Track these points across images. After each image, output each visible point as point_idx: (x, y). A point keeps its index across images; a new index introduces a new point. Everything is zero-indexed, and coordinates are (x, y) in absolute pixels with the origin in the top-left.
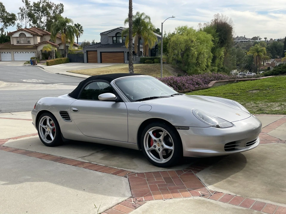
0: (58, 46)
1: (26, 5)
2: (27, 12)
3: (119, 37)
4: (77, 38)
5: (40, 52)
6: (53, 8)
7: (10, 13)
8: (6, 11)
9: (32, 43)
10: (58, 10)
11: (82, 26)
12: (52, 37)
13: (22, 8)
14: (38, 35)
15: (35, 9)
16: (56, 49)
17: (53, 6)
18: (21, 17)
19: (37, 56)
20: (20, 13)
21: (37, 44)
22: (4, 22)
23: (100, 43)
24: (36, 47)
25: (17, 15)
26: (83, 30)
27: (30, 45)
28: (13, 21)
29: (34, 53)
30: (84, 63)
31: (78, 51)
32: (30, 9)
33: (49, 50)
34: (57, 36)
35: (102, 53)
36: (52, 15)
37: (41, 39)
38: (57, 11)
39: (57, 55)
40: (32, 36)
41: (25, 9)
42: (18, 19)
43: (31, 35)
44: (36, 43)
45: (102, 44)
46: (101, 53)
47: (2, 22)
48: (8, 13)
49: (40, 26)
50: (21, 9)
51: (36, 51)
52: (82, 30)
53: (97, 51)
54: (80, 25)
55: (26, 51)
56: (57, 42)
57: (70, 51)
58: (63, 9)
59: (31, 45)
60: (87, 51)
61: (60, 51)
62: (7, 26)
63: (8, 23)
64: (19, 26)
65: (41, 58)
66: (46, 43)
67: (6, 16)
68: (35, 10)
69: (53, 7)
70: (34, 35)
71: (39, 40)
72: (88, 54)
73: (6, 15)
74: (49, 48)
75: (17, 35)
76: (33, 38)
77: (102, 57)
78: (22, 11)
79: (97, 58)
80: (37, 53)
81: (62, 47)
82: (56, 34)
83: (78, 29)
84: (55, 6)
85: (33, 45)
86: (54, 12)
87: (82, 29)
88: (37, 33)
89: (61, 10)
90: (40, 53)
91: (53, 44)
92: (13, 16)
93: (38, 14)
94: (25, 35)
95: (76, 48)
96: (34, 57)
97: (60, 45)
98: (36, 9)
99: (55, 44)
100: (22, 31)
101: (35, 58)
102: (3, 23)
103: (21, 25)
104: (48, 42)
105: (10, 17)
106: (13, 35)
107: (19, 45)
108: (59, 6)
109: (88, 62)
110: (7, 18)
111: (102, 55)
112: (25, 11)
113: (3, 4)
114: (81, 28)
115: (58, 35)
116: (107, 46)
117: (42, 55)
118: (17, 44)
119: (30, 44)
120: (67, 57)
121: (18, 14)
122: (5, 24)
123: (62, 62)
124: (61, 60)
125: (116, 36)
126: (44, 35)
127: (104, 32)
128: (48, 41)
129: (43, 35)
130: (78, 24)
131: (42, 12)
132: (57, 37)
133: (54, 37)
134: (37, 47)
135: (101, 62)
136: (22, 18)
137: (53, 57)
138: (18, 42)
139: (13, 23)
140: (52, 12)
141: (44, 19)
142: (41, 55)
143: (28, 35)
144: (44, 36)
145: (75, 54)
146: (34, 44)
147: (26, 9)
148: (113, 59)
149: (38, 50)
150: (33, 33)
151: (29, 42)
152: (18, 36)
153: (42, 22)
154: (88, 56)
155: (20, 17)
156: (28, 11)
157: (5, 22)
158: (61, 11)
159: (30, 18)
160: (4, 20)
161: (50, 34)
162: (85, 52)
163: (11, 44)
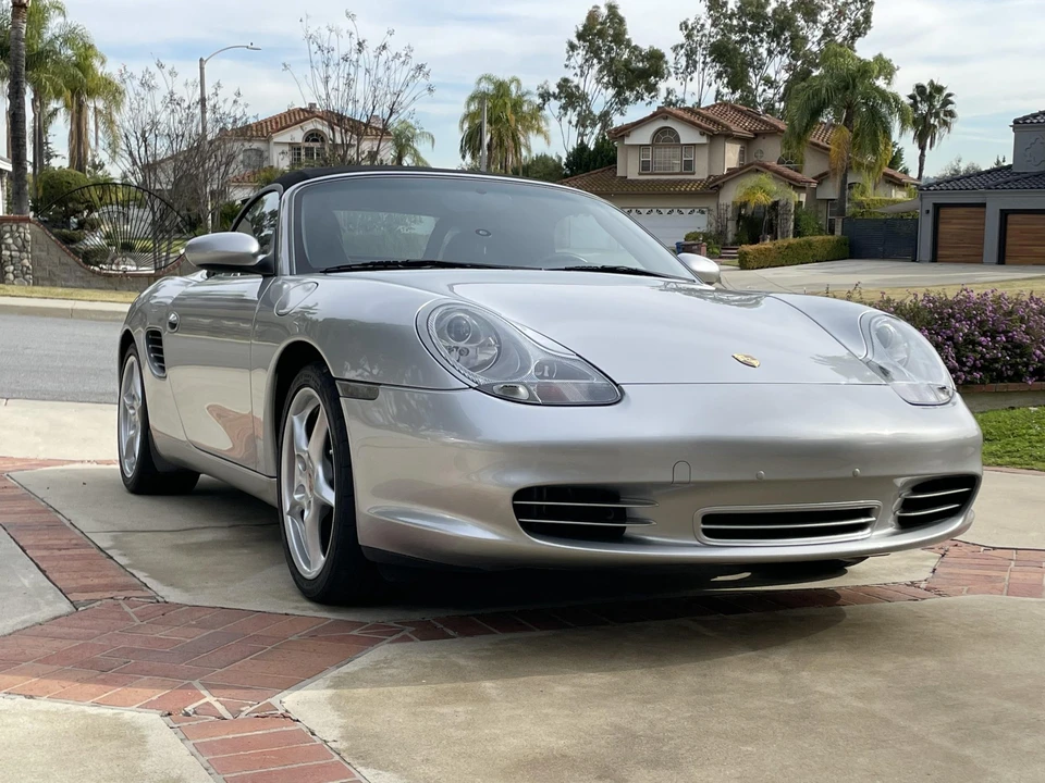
0: (814, 185)
1: (710, 9)
2: (712, 40)
4: (922, 148)
5: (730, 209)
6: (824, 17)
7: (645, 47)
8: (629, 41)
9: (701, 172)
10: (844, 25)
11: (950, 95)
12: (787, 145)
13: (690, 23)
14: (729, 136)
15: (744, 23)
16: (803, 198)
17: (826, 8)
18: (684, 64)
19: (713, 229)
20: (682, 47)
21: (724, 176)
22: (615, 84)
23: (1010, 167)
24: (714, 187)
25: (670, 57)
26: (956, 110)
27: (690, 181)
28: (652, 80)
29: (703, 213)
30: (914, 261)
31: (896, 208)
32: (725, 25)
33: (763, 199)
34: (815, 140)
35: (1011, 218)
36: (813, 47)
37: (742, 152)
38: (839, 28)
39: (802, 224)
40: (704, 140)
41: (703, 25)
42: (672, 70)
43: (702, 134)
44: (717, 172)
45: (1018, 174)
46: (1004, 214)
47: (607, 88)
48: (636, 48)
49: (754, 101)
50: (686, 27)
51: (713, 206)
52: (951, 114)
53: (983, 205)
54: (939, 90)
55: (671, 204)
56: (812, 167)
57: (860, 204)
58: (867, 17)
59: (696, 181)
60: (937, 207)
61: (822, 207)
62: (625, 102)
63: (632, 90)
64: (674, 99)
65: (730, 237)
66: (759, 168)
67: (628, 62)
68: (742, 29)
69: (825, 13)
70: (712, 137)
71: (731, 155)
72: (941, 221)
73: (625, 56)
74: (764, 191)
75: (644, 137)
76: (706, 151)
77: (1009, 233)
78: (689, 36)
79: (980, 241)
80: (715, 213)
81: (830, 191)
82: (808, 128)
83: (931, 106)
84: (835, 7)
85: (701, 181)
86: (827, 33)
87: (949, 107)
88: (728, 128)
89: (857, 23)
90: (730, 215)
91: (787, 177)
92: (656, 57)
93: (754, 43)
94: (677, 138)
95: (899, 195)
96: (704, 229)
97: (821, 178)
98: (749, 23)
99: (799, 176)
100: (666, 118)
101: (700, 233)
102: (611, 92)
103: (681, 97)
104: (767, 168)
105: (641, 65)
106: (628, 136)
107: (648, 181)
108: (853, 7)
109: (935, 259)
110: (629, 70)
111: (1009, 227)
112: (704, 35)
113: (621, 12)
114: (946, 102)
115: (816, 137)
117: (738, 222)
118: (640, 174)
119: (694, 174)
120: (838, 232)
121: (675, 49)
122: (618, 94)
123: (811, 253)
124: (810, 245)
126: (757, 135)
127: (1034, 116)
128: (774, 164)
130: (931, 83)
131: (774, 36)
132: (818, 145)
133: (799, 143)
134: (719, 188)
135: (1002, 260)
136: (687, 67)
137: (782, 234)
138: (645, 167)
139: (652, 88)
140: (819, 33)
141: (778, 68)
142: (731, 226)
143: (687, 136)
144: (760, 139)
145: (877, 220)
146: (709, 177)
147: (708, 26)
149: (721, 202)
150: (710, 127)
151: (688, 166)
152: (648, 142)
153: (769, 82)
154: (942, 228)
155: (683, 61)
156: (717, 34)
157: (620, 87)
158: (858, 29)
159: (718, 67)
160: (615, 80)
161: (783, 131)
162: (928, 212)
163: (618, 175)
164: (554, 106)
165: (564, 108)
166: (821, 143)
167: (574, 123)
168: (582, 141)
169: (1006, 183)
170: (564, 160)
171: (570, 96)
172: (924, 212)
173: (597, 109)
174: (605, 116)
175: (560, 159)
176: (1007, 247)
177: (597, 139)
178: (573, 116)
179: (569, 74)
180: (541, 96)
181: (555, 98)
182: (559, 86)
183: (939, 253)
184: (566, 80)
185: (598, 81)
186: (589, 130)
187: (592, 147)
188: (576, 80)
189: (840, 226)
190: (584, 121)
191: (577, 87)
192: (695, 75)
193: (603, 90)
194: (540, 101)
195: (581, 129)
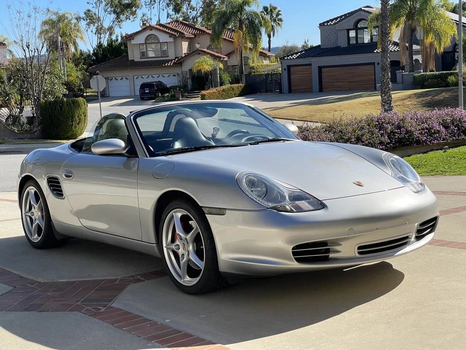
0: (226, 59)
3: (363, 28)
5: (188, 73)
9: (172, 55)
11: (280, 11)
12: (212, 40)
14: (182, 36)
16: (222, 65)
19: (181, 83)
21: (182, 58)
22: (115, 12)
23: (319, 46)
24: (179, 62)
26: (283, 19)
27: (167, 60)
28: (134, 9)
29: (175, 76)
30: (282, 93)
31: (269, 68)
33: (207, 68)
34: (225, 37)
35: (323, 69)
37: (189, 45)
39: (223, 78)
40: (171, 40)
42: (143, 4)
43: (170, 37)
44: (179, 55)
45: (324, 49)
46: (320, 68)
51: (179, 72)
52: (281, 20)
53: (310, 65)
54: (275, 8)
55: (159, 72)
57: (253, 68)
59: (169, 60)
60: (289, 67)
61: (231, 69)
62: (121, 20)
63: (124, 14)
64: (146, 18)
65: (189, 87)
66: (200, 52)
70: (175, 37)
71: (185, 47)
72: (291, 73)
74: (206, 64)
75: (141, 40)
76: (173, 45)
77: (323, 77)
79: (310, 81)
80: (181, 76)
81: (235, 61)
82: (220, 33)
83: (271, 16)
87: (280, 17)
88: (183, 33)
90: (188, 76)
91: (215, 56)
94: (158, 39)
95: (266, 62)
96: (176, 84)
97: (229, 55)
99: (219, 55)
100: (151, 30)
101: (176, 87)
102: (113, 16)
103: (150, 17)
104: (204, 52)
105: (127, 2)
106: (133, 39)
107: (146, 62)
109: (291, 91)
110: (121, 4)
111: (323, 74)
114: (278, 14)
115: (226, 35)
116: (336, 51)
117: (192, 79)
118: (141, 58)
119: (168, 57)
120: (244, 82)
122: (118, 17)
123: (233, 93)
124: (233, 89)
125: (356, 28)
128: (206, 50)
129: (195, 36)
130: (270, 6)
132: (225, 39)
133: (218, 39)
134: (181, 63)
135: (321, 90)
136: (151, 2)
137: (215, 84)
138: (143, 54)
139: (134, 13)
142: (189, 82)
143: (163, 38)
144: (197, 37)
145: (262, 75)
146: (176, 58)
148: (349, 82)
149: (183, 69)
150: (174, 33)
151: (165, 53)
152: (144, 42)
153: (193, 9)
154: (292, 77)
157: (117, 13)
159: (167, 1)
160: (114, 9)
161: (208, 34)
162: (285, 69)
163: (130, 59)
164: (83, 24)
165: (88, 24)
166: (227, 38)
167: (94, 32)
168: (100, 42)
169: (319, 54)
170: (92, 52)
171: (91, 18)
172: (283, 70)
173: (106, 25)
174: (111, 29)
175: (89, 51)
176: (323, 84)
177: (108, 40)
178: (93, 28)
179: (90, 7)
180: (77, 19)
181: (84, 20)
182: (85, 13)
183: (292, 88)
184: (89, 11)
185: (106, 11)
186: (102, 36)
187: (105, 44)
188: (94, 10)
189: (244, 79)
190: (99, 31)
191: (95, 14)
192: (155, 5)
193: (108, 15)
194: (76, 21)
195: (99, 35)
